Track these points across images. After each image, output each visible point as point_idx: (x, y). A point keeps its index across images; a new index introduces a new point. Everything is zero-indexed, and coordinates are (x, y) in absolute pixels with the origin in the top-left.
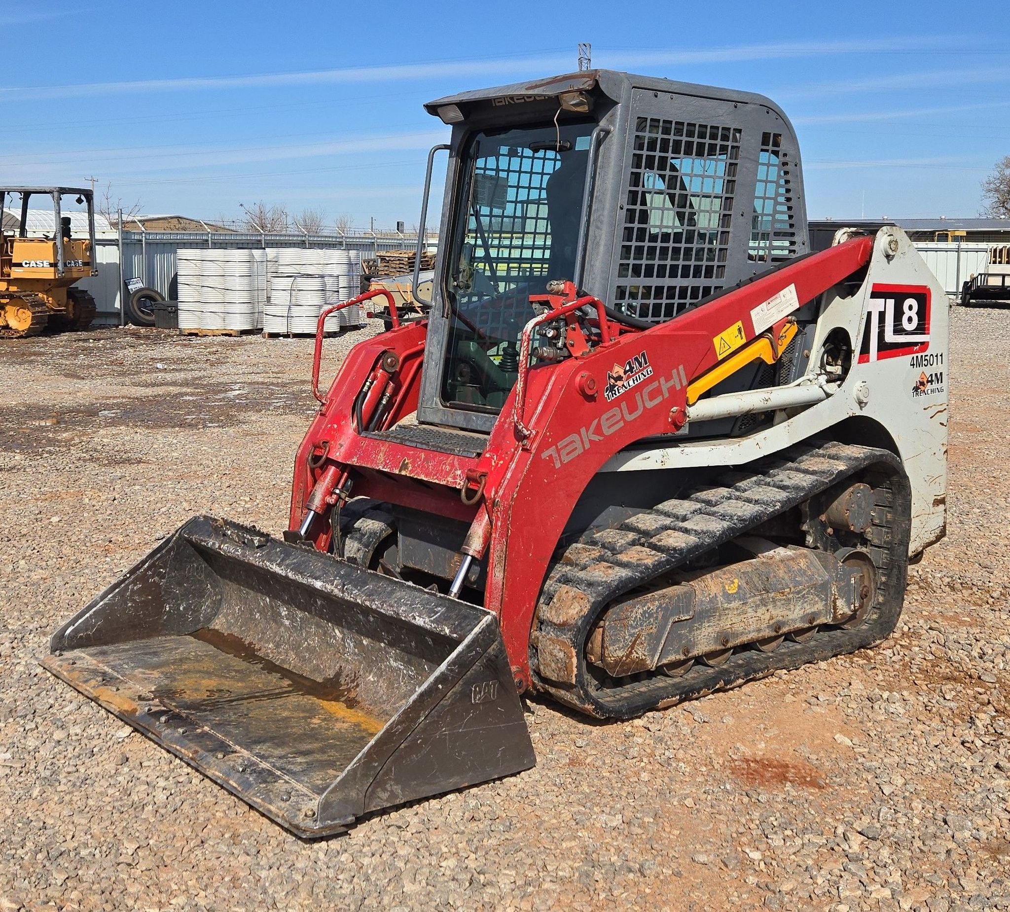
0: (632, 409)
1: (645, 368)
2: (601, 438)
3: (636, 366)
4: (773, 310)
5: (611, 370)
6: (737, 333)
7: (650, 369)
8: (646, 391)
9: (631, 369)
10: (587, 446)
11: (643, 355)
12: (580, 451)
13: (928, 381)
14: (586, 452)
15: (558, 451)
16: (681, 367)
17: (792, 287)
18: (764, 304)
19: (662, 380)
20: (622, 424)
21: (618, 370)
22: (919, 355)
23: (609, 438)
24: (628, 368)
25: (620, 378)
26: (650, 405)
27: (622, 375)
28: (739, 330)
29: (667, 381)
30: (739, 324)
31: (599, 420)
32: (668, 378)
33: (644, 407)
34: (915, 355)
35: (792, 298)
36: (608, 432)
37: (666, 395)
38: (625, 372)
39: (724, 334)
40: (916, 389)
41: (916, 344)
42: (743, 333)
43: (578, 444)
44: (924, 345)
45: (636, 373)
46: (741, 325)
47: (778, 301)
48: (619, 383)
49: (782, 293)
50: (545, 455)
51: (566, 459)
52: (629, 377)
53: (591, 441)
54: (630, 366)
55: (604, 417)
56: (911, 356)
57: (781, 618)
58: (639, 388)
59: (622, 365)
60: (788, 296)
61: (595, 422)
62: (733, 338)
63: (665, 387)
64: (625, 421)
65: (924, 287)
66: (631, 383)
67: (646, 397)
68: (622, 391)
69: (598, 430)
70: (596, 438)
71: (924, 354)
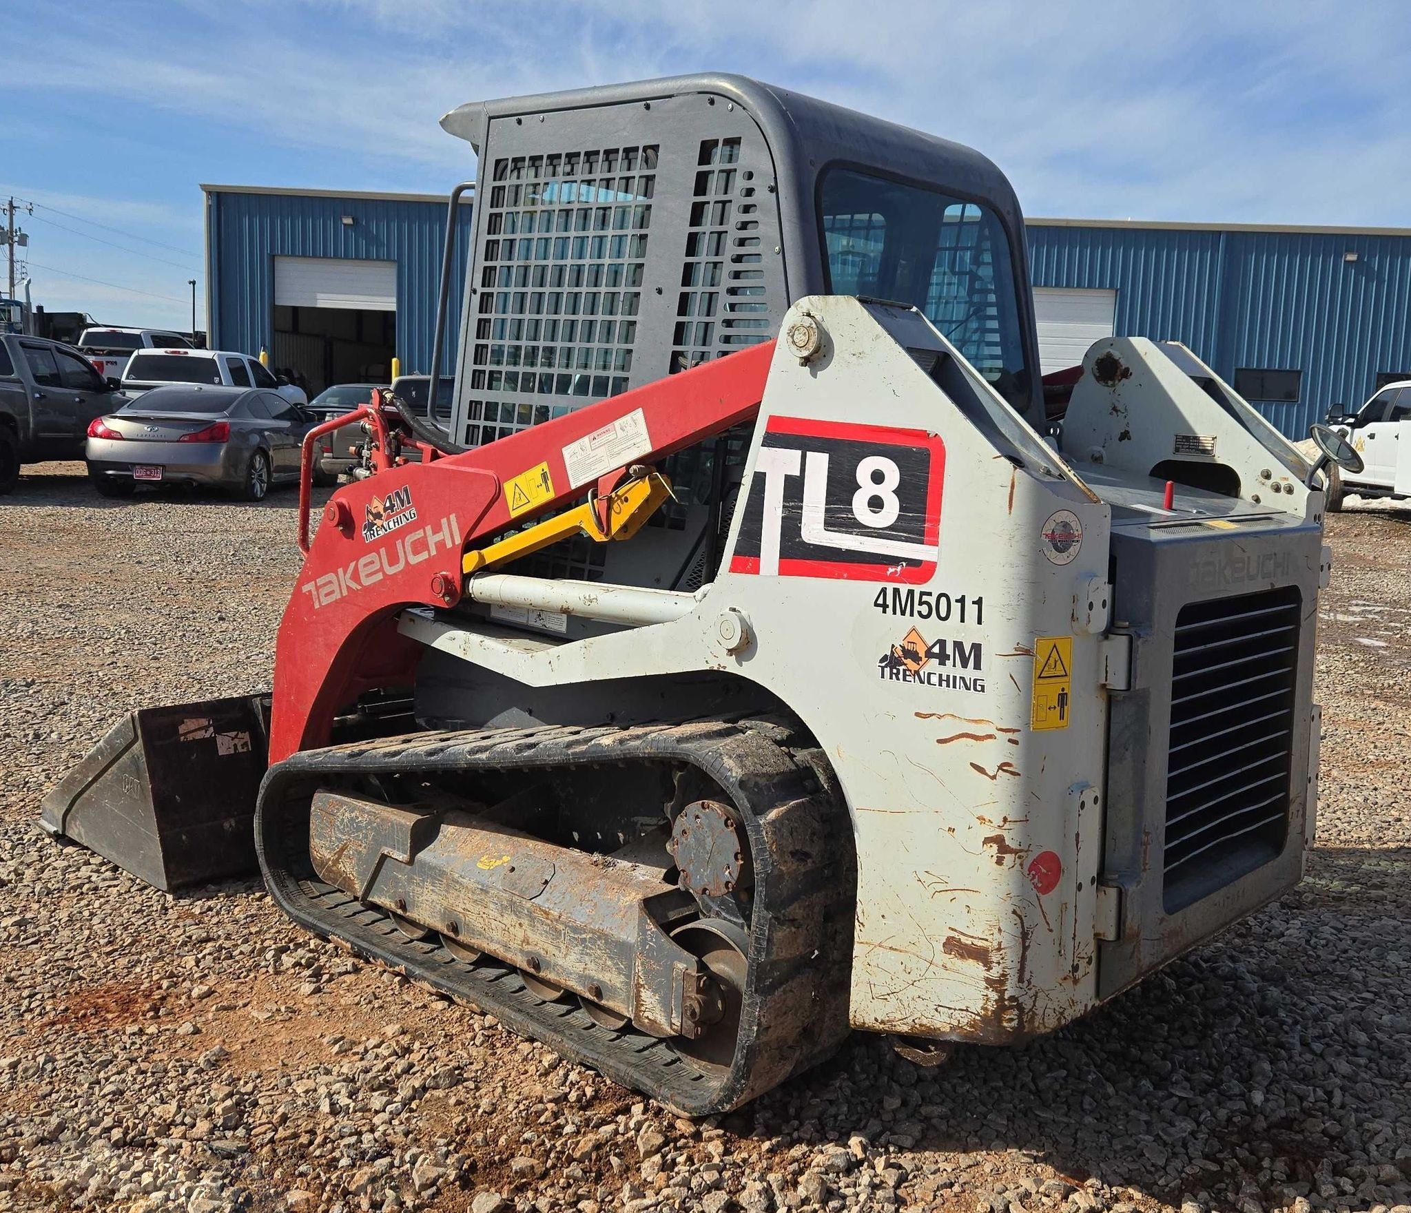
0: (393, 560)
1: (407, 509)
2: (359, 587)
3: (397, 503)
4: (602, 452)
5: (370, 503)
6: (540, 480)
7: (414, 511)
8: (410, 539)
9: (392, 506)
10: (345, 593)
11: (406, 491)
12: (337, 596)
13: (929, 654)
14: (343, 599)
15: (317, 588)
16: (453, 517)
17: (639, 414)
18: (586, 439)
19: (429, 529)
20: (380, 576)
21: (377, 505)
22: (904, 589)
23: (367, 590)
24: (388, 504)
25: (378, 516)
26: (414, 560)
27: (382, 512)
28: (544, 475)
29: (435, 532)
30: (544, 466)
31: (357, 565)
32: (437, 529)
33: (407, 562)
34: (890, 587)
35: (638, 434)
36: (367, 582)
37: (434, 552)
38: (385, 509)
39: (519, 480)
40: (892, 662)
41: (895, 561)
42: (550, 482)
43: (335, 587)
44: (921, 570)
45: (398, 513)
46: (546, 470)
47: (611, 436)
48: (378, 522)
49: (617, 423)
50: (305, 588)
51: (325, 601)
52: (389, 517)
53: (348, 587)
54: (390, 501)
55: (363, 561)
56: (879, 585)
57: (542, 952)
58: (401, 533)
59: (382, 500)
60: (631, 430)
61: (352, 565)
62: (534, 488)
63: (433, 540)
64: (384, 574)
65: (922, 435)
66: (391, 524)
67: (409, 549)
68: (382, 533)
69: (356, 577)
70: (354, 586)
71: (917, 589)
